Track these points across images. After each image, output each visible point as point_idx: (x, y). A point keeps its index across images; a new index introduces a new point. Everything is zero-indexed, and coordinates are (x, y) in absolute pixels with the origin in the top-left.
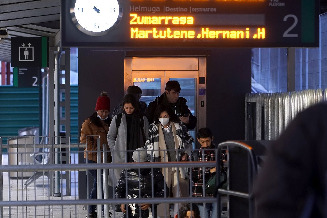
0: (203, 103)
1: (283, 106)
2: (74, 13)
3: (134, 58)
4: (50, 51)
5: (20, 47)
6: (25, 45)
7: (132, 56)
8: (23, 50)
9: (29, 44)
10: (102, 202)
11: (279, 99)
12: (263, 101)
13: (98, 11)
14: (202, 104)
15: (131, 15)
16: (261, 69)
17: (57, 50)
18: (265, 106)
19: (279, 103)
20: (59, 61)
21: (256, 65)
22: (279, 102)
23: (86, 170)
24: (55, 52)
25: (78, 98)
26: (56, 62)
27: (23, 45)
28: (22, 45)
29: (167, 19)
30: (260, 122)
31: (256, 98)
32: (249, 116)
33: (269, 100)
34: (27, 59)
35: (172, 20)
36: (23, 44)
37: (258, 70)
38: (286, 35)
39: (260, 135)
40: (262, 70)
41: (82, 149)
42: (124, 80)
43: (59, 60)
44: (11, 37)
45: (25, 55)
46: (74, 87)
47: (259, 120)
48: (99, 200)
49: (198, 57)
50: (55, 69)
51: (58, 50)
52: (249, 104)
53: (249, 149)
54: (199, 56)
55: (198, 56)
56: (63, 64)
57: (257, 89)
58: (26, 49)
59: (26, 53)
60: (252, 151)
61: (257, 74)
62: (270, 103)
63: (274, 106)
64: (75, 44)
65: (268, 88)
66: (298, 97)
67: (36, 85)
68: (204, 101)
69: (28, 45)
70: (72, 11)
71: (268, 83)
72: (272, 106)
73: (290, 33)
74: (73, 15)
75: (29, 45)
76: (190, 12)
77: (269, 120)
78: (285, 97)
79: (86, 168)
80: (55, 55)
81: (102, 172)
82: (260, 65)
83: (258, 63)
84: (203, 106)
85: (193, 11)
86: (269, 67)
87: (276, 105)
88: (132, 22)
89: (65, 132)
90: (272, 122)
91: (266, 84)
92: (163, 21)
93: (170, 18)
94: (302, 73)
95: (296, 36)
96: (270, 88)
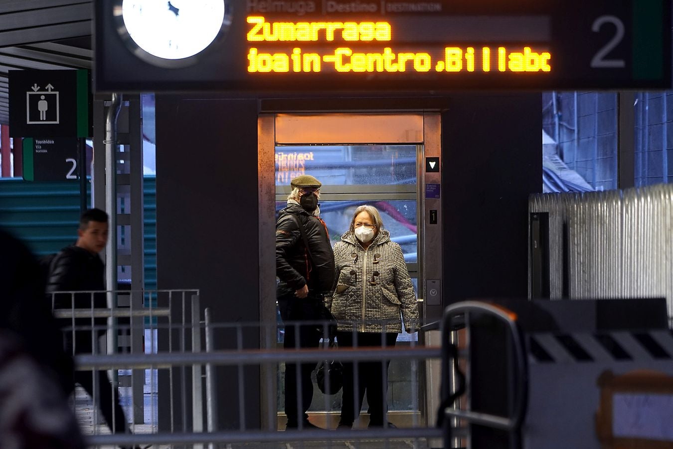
0: (433, 214)
1: (607, 222)
2: (121, 17)
3: (279, 116)
4: (94, 100)
5: (28, 93)
6: (39, 87)
7: (276, 111)
8: (35, 99)
9: (50, 86)
10: (205, 438)
11: (599, 205)
12: (565, 211)
13: (176, 11)
14: (431, 217)
15: (251, 20)
16: (579, 139)
17: (111, 100)
18: (569, 221)
19: (600, 214)
20: (116, 123)
21: (567, 128)
22: (600, 211)
23: (169, 367)
24: (108, 104)
25: (155, 206)
26: (108, 127)
27: (36, 88)
28: (33, 88)
29: (330, 28)
30: (559, 256)
31: (551, 204)
32: (534, 245)
33: (577, 208)
34: (45, 119)
35: (343, 29)
36: (36, 85)
37: (573, 141)
38: (597, 62)
39: (561, 286)
40: (582, 141)
41: (162, 320)
42: (259, 165)
43: (116, 120)
44: (9, 71)
45: (39, 109)
46: (149, 180)
47: (557, 252)
48: (198, 434)
49: (424, 112)
50: (105, 142)
51: (113, 99)
52: (535, 216)
53: (510, 318)
54: (425, 110)
55: (422, 110)
56: (126, 129)
57: (569, 182)
58: (43, 97)
59: (43, 106)
60: (518, 323)
61: (571, 149)
62: (580, 214)
63: (588, 221)
64: (147, 86)
65: (594, 179)
66: (638, 201)
67: (75, 177)
68: (436, 211)
69: (46, 88)
70: (117, 12)
71: (593, 169)
72: (584, 222)
73: (607, 57)
74: (120, 21)
75: (48, 88)
76: (383, 11)
77: (578, 253)
78: (612, 202)
79: (169, 361)
80: (106, 109)
81: (204, 371)
82: (576, 128)
83: (573, 125)
84: (435, 222)
85: (389, 10)
86: (596, 133)
87: (593, 219)
88: (252, 36)
89: (130, 282)
90: (584, 258)
91: (589, 172)
92: (322, 33)
93: (338, 25)
94: (668, 145)
95: (620, 64)
96: (597, 179)
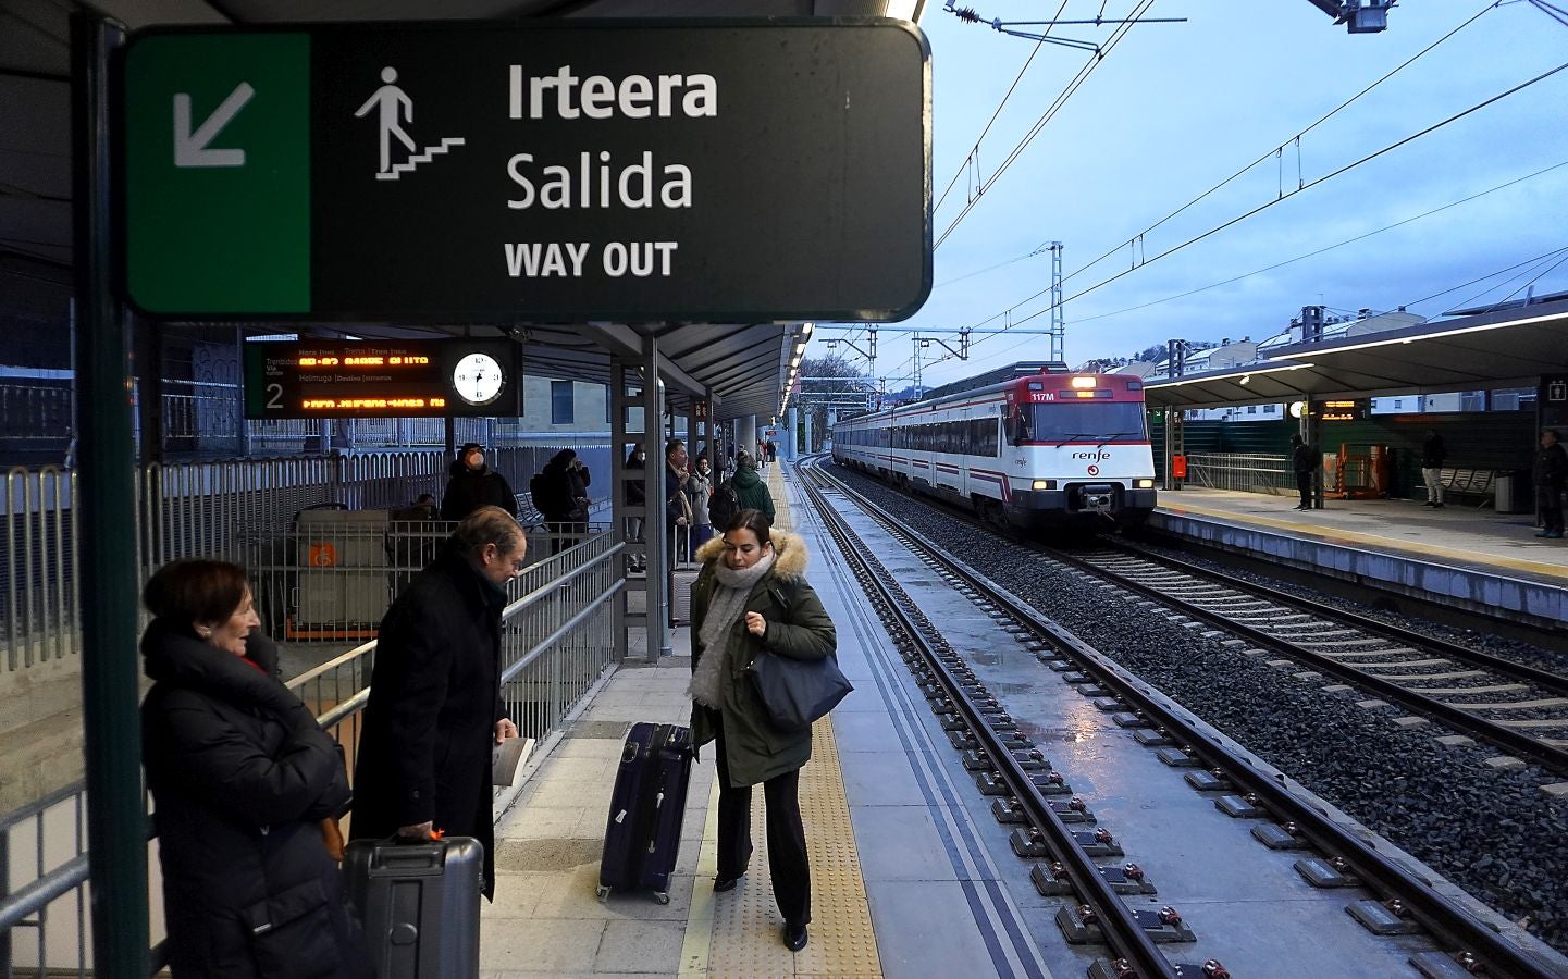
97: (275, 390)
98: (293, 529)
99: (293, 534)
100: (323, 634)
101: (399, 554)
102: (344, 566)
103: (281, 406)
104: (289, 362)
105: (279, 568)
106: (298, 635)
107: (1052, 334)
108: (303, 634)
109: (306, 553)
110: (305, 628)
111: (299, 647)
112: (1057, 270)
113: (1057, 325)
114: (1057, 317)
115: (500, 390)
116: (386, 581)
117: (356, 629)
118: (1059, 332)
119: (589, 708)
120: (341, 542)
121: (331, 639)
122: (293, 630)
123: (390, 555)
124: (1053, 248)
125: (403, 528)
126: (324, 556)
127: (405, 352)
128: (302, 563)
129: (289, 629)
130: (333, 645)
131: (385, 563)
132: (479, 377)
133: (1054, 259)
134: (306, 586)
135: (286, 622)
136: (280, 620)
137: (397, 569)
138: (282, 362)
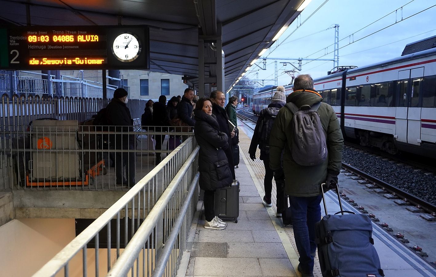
97: (15, 54)
98: (28, 130)
99: (28, 133)
100: (45, 184)
101: (84, 143)
102: (55, 149)
103: (18, 62)
104: (23, 38)
105: (21, 150)
106: (32, 184)
107: (334, 61)
108: (35, 184)
109: (36, 142)
110: (35, 181)
111: (33, 191)
112: (337, 36)
113: (336, 57)
114: (336, 54)
115: (138, 54)
116: (77, 157)
117: (62, 181)
118: (337, 60)
119: (198, 232)
120: (54, 137)
121: (49, 186)
122: (30, 182)
123: (79, 143)
124: (335, 27)
125: (86, 129)
126: (45, 144)
127: (86, 32)
128: (34, 147)
129: (28, 182)
130: (51, 190)
131: (77, 147)
132: (127, 47)
133: (336, 31)
134: (36, 159)
135: (26, 178)
136: (22, 177)
137: (83, 151)
138: (18, 38)
